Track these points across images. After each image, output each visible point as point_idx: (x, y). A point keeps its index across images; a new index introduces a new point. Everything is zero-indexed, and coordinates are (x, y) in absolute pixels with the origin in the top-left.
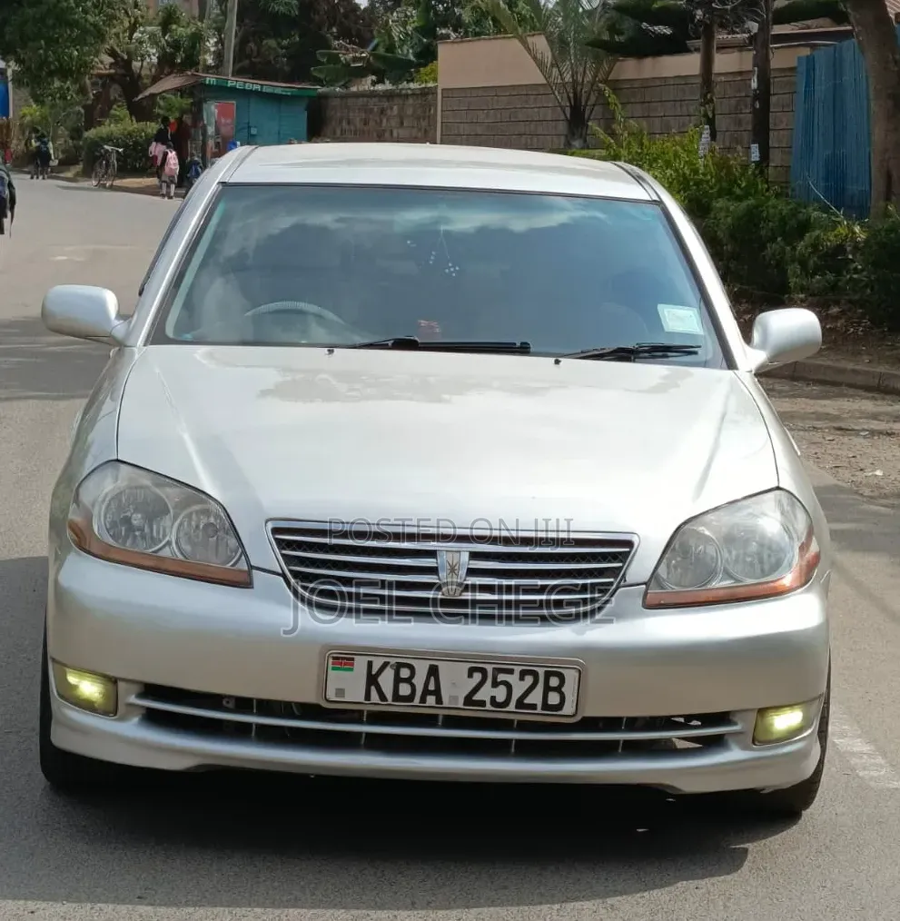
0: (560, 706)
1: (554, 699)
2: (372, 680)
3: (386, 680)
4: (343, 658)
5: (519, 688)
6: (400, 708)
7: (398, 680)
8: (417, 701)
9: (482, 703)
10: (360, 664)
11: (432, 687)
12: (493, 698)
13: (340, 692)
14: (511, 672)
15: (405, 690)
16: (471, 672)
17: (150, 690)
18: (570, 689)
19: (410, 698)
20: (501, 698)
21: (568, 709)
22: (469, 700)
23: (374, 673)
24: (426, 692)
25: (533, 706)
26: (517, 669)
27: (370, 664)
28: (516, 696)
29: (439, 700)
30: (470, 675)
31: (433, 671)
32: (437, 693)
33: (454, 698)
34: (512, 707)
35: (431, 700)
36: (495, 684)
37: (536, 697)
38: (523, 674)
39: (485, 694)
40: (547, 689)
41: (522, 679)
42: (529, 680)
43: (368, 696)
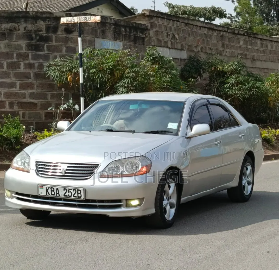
0: (81, 197)
1: (79, 195)
2: (47, 191)
3: (49, 191)
4: (41, 186)
5: (73, 193)
6: (52, 196)
7: (51, 191)
8: (55, 195)
9: (67, 196)
10: (44, 187)
11: (58, 192)
12: (69, 195)
13: (42, 193)
14: (71, 190)
15: (53, 193)
16: (64, 189)
17: (17, 193)
18: (82, 193)
19: (54, 195)
20: (70, 195)
21: (82, 197)
22: (64, 195)
23: (47, 189)
24: (57, 193)
25: (76, 197)
26: (72, 189)
27: (46, 187)
28: (73, 194)
29: (59, 195)
30: (64, 190)
31: (57, 189)
32: (59, 193)
33: (62, 195)
34: (72, 197)
35: (58, 195)
36: (69, 192)
37: (76, 195)
38: (74, 190)
39: (67, 194)
40: (78, 193)
41: (73, 191)
42: (75, 191)
43: (46, 194)
